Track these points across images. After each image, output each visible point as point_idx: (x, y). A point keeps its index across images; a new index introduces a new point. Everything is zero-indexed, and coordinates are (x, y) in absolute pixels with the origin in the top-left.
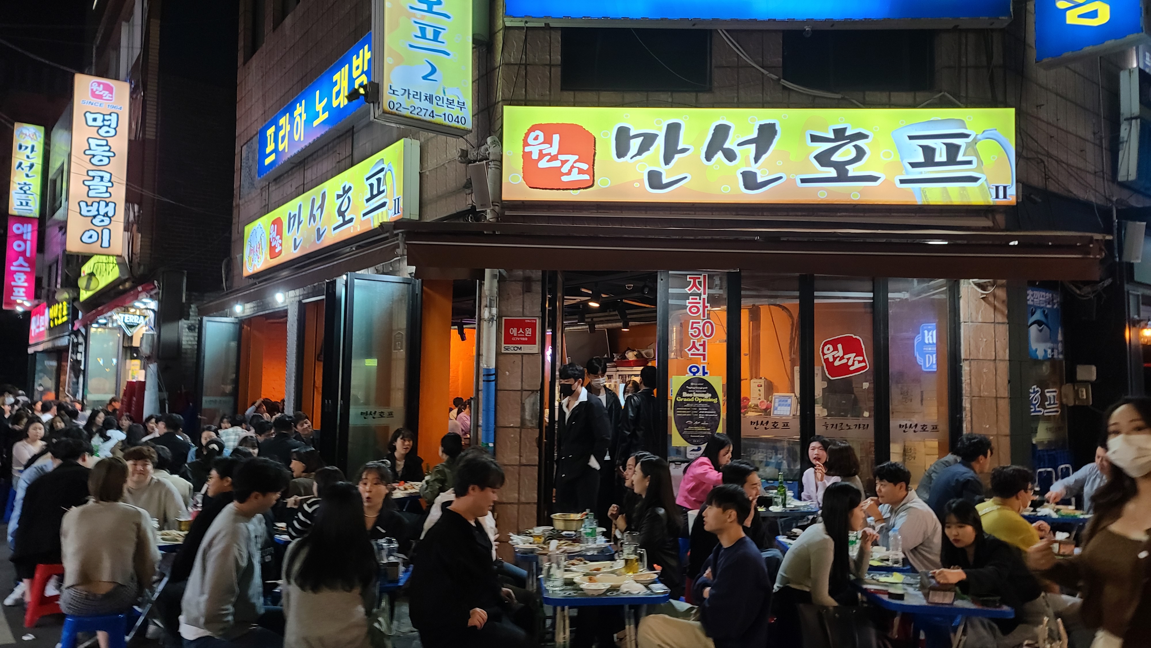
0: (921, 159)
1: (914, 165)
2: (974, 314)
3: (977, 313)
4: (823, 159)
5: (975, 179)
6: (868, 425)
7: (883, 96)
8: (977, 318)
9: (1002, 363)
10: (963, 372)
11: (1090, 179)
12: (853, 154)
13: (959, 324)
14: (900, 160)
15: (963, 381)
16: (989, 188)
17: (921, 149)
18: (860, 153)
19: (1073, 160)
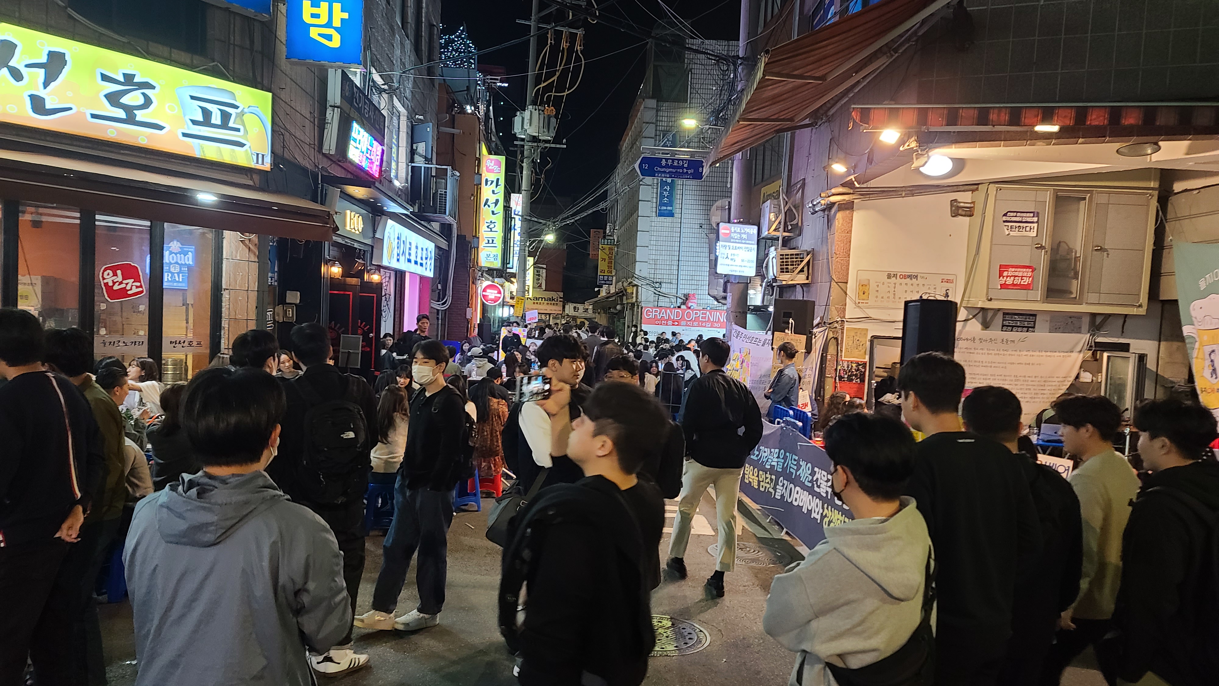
0: (200, 118)
1: (194, 122)
2: (234, 252)
3: (237, 253)
4: (113, 99)
5: (242, 145)
6: (143, 342)
7: (164, 50)
8: (236, 257)
9: (252, 293)
10: (224, 299)
11: (306, 148)
12: (141, 101)
13: (222, 259)
14: (183, 116)
15: (223, 306)
16: (252, 154)
17: (200, 110)
18: (148, 102)
19: (298, 134)
